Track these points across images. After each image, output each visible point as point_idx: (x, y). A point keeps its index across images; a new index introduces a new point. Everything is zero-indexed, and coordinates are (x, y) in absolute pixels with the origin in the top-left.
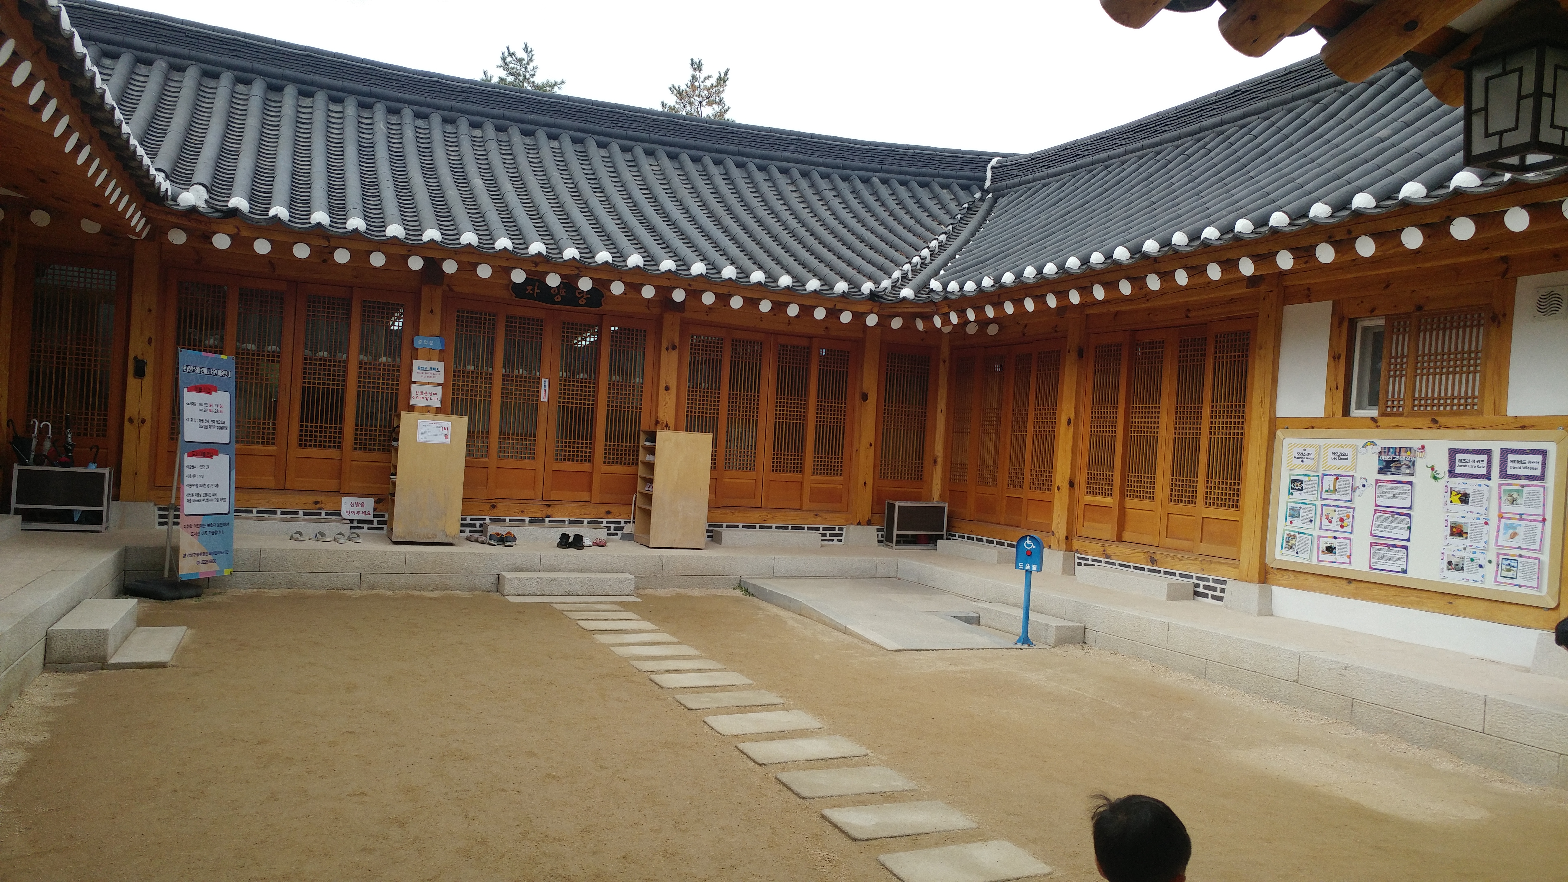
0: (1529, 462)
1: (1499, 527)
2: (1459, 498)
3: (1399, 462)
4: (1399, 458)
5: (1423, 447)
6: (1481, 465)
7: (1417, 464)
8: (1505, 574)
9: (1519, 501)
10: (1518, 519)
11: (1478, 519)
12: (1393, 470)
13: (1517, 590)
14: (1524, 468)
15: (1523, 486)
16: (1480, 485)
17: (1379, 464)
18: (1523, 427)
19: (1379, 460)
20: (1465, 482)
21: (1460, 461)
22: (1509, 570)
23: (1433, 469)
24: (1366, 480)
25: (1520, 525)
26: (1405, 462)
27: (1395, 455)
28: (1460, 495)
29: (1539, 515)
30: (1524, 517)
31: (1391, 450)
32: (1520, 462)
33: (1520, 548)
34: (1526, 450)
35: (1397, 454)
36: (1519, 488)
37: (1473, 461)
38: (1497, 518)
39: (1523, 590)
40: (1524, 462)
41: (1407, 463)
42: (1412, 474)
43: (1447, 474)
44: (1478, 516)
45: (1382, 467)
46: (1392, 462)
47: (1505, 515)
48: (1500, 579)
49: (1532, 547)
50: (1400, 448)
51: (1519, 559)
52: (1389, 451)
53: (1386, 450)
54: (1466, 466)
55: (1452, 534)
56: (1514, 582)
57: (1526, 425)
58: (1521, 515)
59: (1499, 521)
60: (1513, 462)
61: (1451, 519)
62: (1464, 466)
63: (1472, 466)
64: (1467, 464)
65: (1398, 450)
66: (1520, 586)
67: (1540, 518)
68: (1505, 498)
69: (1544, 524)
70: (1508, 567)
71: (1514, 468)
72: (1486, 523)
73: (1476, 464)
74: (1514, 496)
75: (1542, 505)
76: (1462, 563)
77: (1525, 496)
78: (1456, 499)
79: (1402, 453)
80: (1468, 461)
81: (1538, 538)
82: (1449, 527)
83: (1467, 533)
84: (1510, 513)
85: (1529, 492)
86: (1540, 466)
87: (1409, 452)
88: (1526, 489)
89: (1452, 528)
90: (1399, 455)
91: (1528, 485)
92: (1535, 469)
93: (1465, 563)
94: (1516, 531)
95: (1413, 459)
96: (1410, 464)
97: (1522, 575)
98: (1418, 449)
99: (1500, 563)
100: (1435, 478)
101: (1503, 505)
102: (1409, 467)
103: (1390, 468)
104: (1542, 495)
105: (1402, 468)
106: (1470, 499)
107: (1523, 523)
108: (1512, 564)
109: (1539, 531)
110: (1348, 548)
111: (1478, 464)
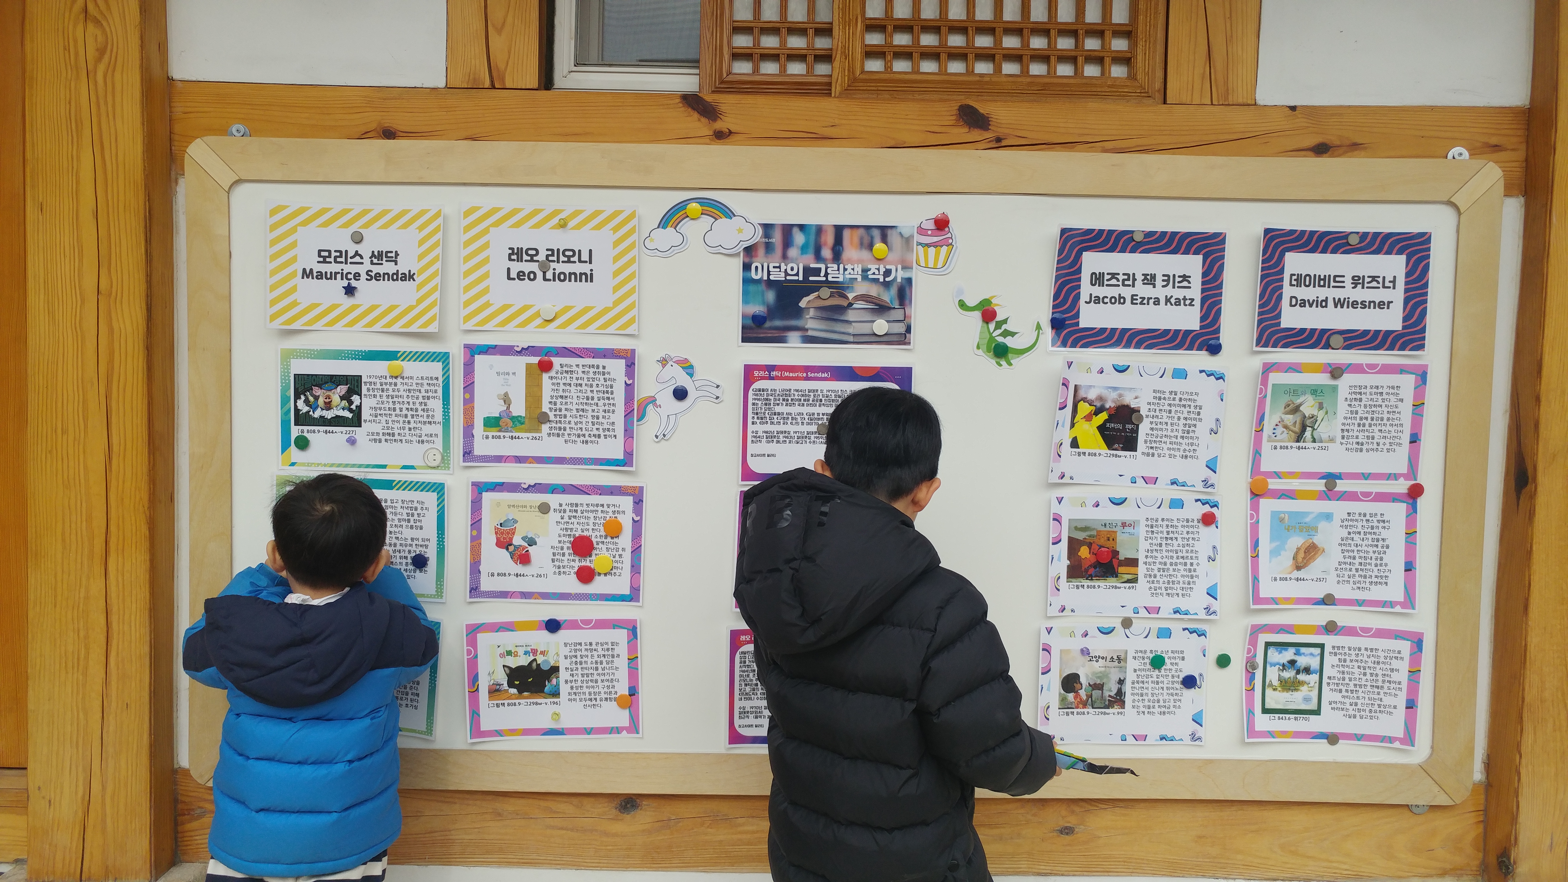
0: (1357, 281)
1: (1255, 528)
2: (1102, 429)
3: (839, 289)
4: (835, 273)
5: (942, 224)
6: (1179, 293)
7: (918, 293)
8: (1275, 699)
9: (1323, 429)
10: (1321, 496)
11: (1177, 504)
12: (812, 324)
13: (1321, 751)
14: (1339, 303)
15: (1336, 371)
16: (1180, 374)
17: (746, 297)
18: (1321, 150)
19: (747, 281)
20: (1121, 362)
21: (1097, 279)
22: (1289, 686)
23: (988, 315)
24: (689, 369)
25: (1328, 517)
26: (862, 288)
27: (818, 257)
28: (1104, 416)
29: (1395, 477)
30: (1342, 486)
31: (799, 238)
32: (1323, 281)
33: (1328, 600)
34: (1345, 236)
35: (827, 253)
36: (1323, 379)
37: (1150, 279)
38: (1245, 497)
39: (1344, 752)
40: (1336, 281)
41: (874, 291)
42: (902, 338)
43: (1048, 333)
44: (1176, 493)
45: (758, 309)
46: (805, 288)
47: (1274, 484)
48: (1263, 722)
49: (1377, 593)
50: (839, 230)
51: (1329, 641)
52: (787, 243)
53: (777, 239)
54: (1121, 300)
55: (1076, 571)
56: (1314, 724)
57: (1331, 138)
58: (1331, 478)
59: (1255, 508)
60: (1299, 280)
61: (1069, 513)
62: (1114, 300)
63: (1144, 301)
64: (1127, 292)
65: (829, 239)
66: (1332, 739)
67: (1402, 486)
68: (1276, 419)
69: (1413, 509)
70: (1289, 674)
71: (1303, 303)
72: (1208, 520)
73: (1160, 292)
74: (1308, 409)
75: (1406, 438)
76: (1115, 676)
77: (1342, 408)
78: (1089, 432)
79: (850, 252)
80: (1129, 279)
81: (1396, 559)
82: (1064, 545)
83: (1133, 562)
84: (1291, 474)
85: (1358, 392)
86: (1397, 296)
87: (879, 246)
88: (1347, 380)
89: (1074, 545)
90: (837, 257)
91: (1357, 369)
92: (1381, 305)
93: (1130, 677)
94: (1317, 540)
95: (899, 275)
96: (888, 297)
97: (1337, 697)
98: (922, 231)
99: (1260, 660)
100: (1001, 352)
101: (1266, 446)
102: (881, 309)
103: (799, 313)
104: (1409, 401)
105: (851, 315)
106: (1144, 429)
107: (1339, 508)
108: (1302, 661)
109: (1396, 536)
110: (622, 663)
111: (1169, 291)
